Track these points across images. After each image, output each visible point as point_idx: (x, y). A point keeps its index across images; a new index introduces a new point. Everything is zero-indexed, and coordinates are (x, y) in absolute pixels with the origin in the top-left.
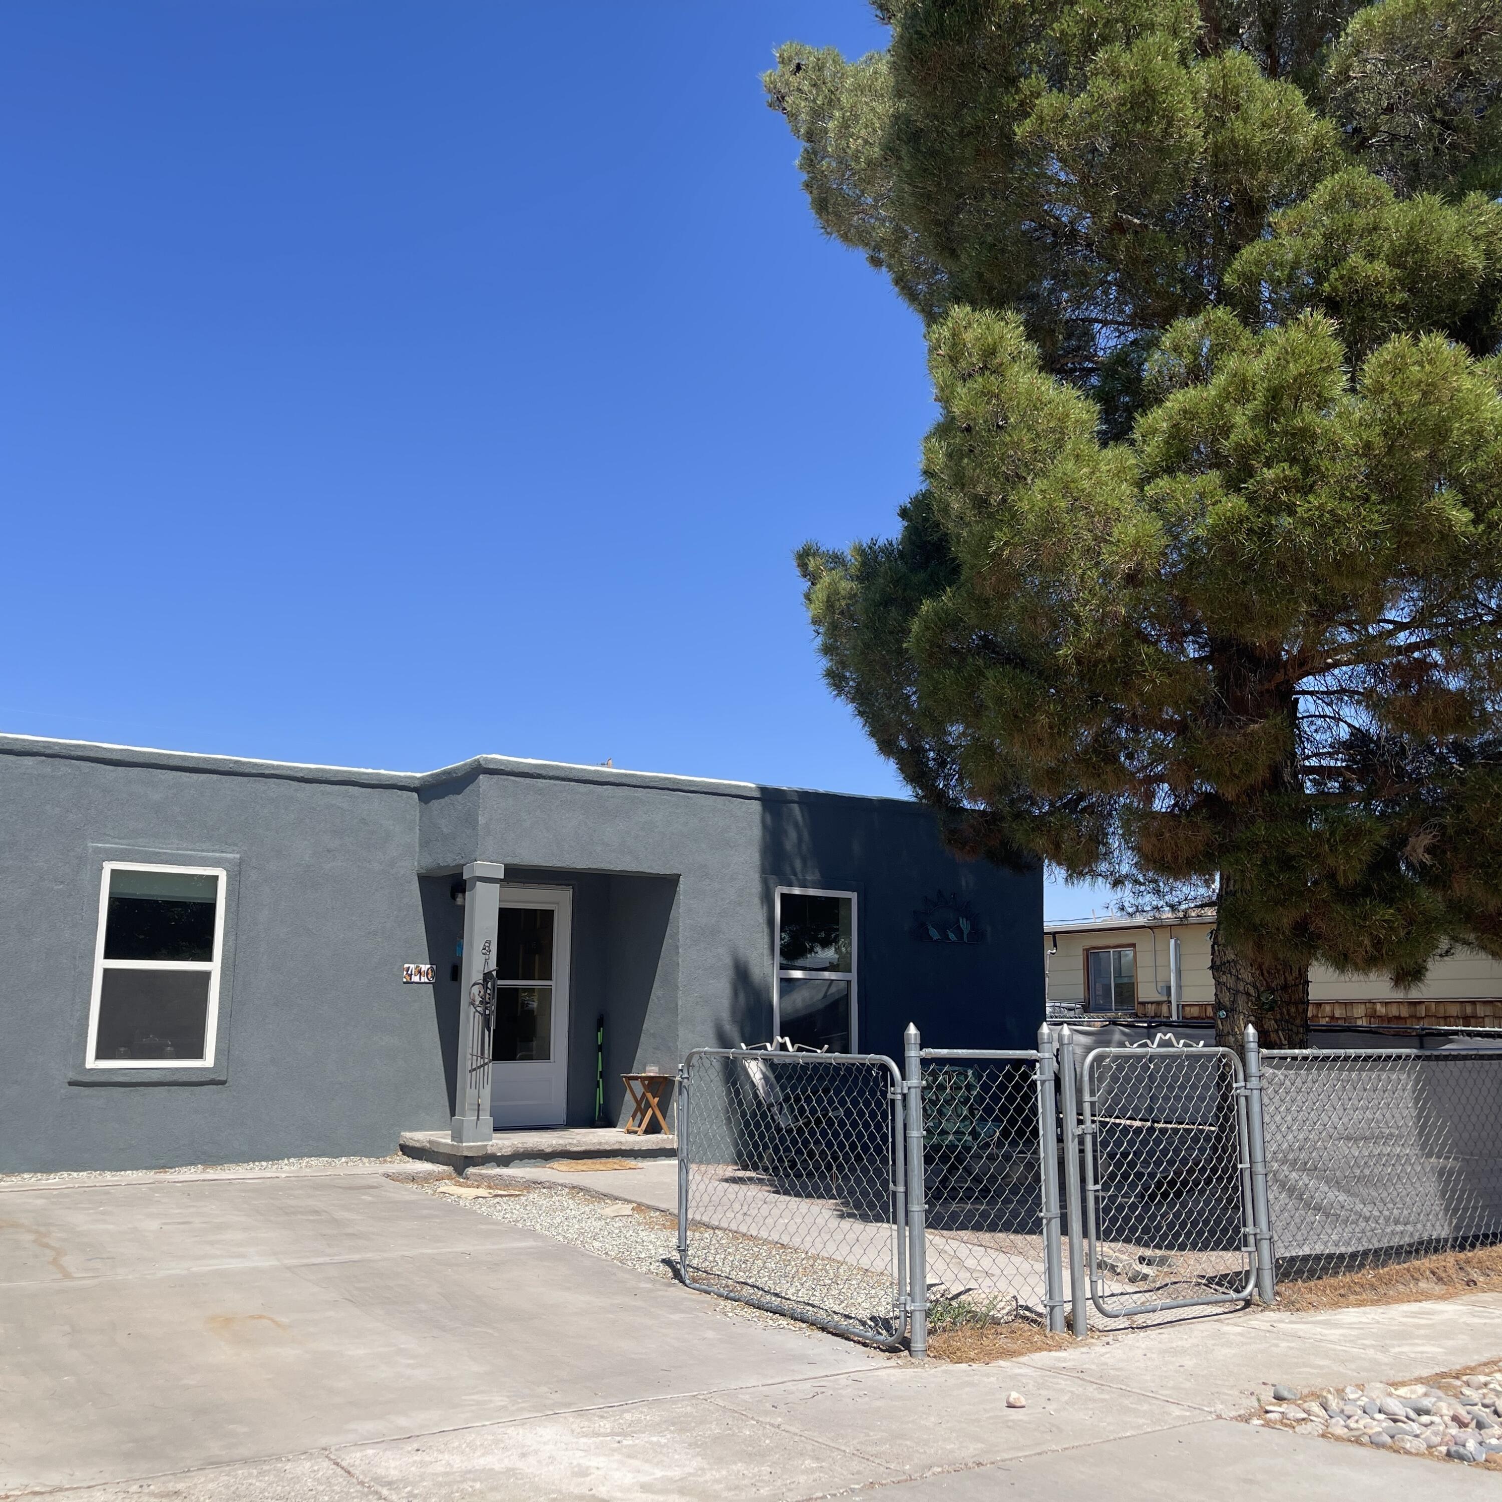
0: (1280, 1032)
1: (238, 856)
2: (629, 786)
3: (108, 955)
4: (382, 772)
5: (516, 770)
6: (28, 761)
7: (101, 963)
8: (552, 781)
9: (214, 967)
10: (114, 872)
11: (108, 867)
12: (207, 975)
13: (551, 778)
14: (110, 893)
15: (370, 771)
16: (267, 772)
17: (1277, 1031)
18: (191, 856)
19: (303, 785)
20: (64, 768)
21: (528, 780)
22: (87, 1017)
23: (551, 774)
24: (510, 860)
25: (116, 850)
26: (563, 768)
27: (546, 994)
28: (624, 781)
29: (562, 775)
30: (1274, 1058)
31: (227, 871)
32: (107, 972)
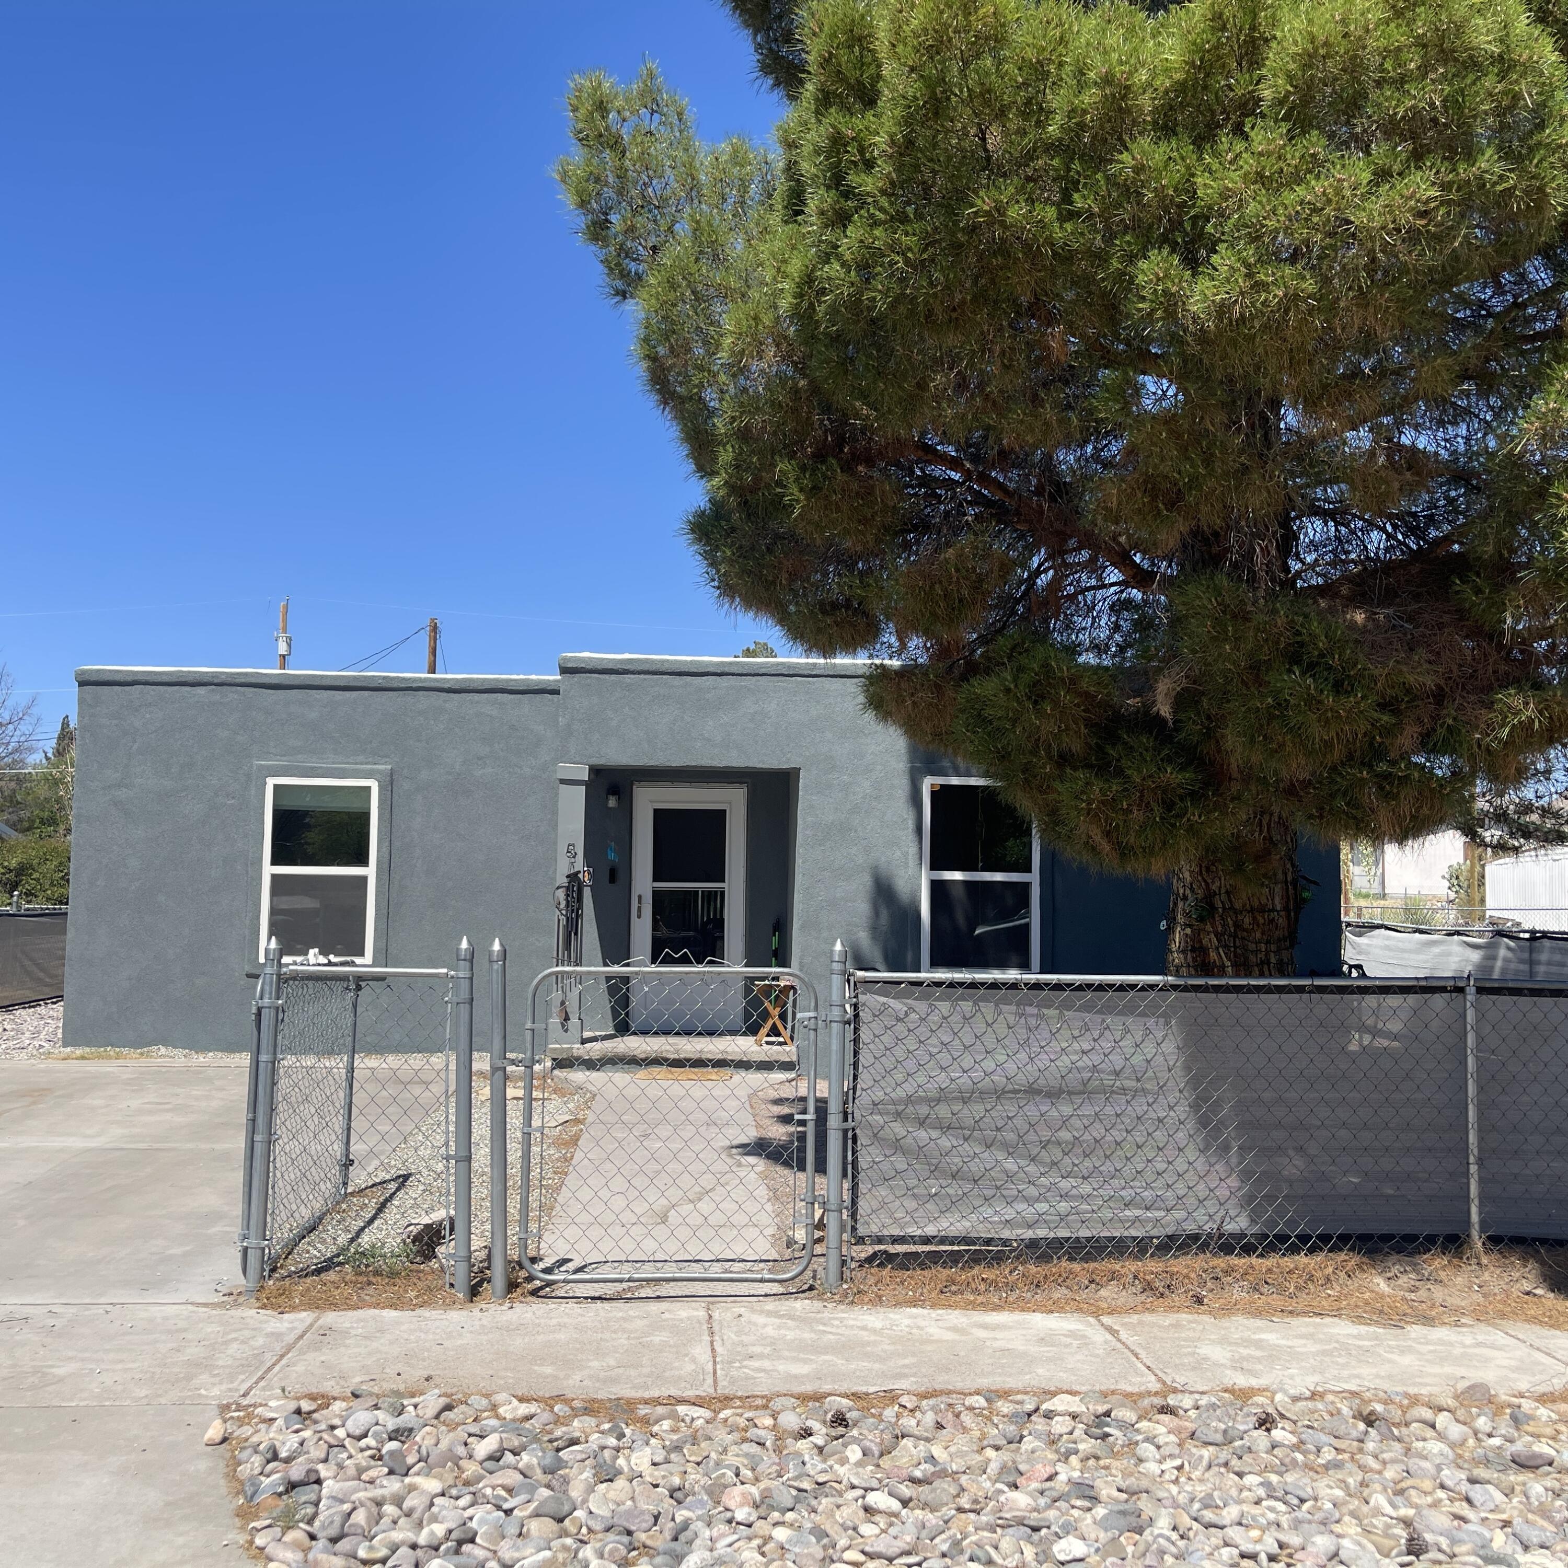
0: (1221, 950)
1: (389, 767)
2: (733, 674)
3: (275, 861)
4: (534, 677)
5: (599, 667)
6: (201, 691)
7: (269, 870)
8: (642, 676)
9: (370, 871)
10: (276, 787)
11: (271, 782)
12: (364, 880)
13: (640, 673)
14: (274, 805)
15: (522, 677)
16: (414, 685)
17: (1217, 949)
18: (344, 770)
19: (452, 695)
20: (232, 695)
21: (613, 677)
22: (258, 917)
23: (640, 668)
24: (595, 761)
25: (277, 766)
26: (653, 661)
28: (727, 670)
29: (653, 668)
31: (379, 782)
32: (274, 877)
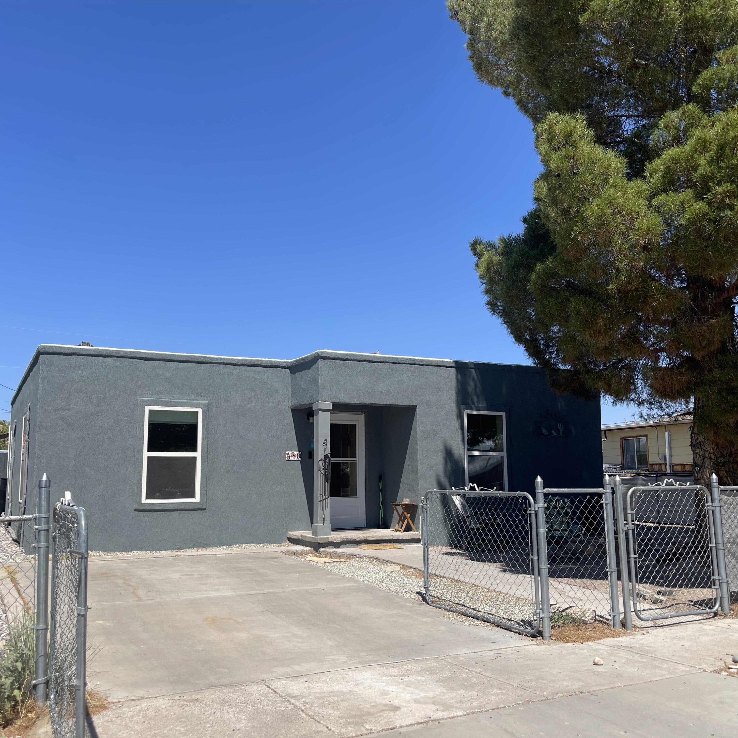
0: (728, 478)
1: (207, 402)
2: (390, 363)
3: (149, 450)
4: (273, 360)
5: (336, 357)
6: (109, 360)
7: (146, 454)
8: (353, 362)
9: (198, 455)
10: (150, 411)
11: (148, 409)
12: (195, 459)
13: (352, 360)
14: (149, 421)
15: (267, 359)
16: (219, 361)
17: (727, 477)
18: (185, 403)
19: (236, 367)
20: (125, 362)
21: (342, 362)
22: (141, 479)
23: (352, 358)
24: (335, 400)
25: (151, 400)
26: (358, 355)
27: (354, 465)
28: (388, 360)
29: (358, 358)
30: (727, 490)
31: (202, 409)
32: (149, 458)
